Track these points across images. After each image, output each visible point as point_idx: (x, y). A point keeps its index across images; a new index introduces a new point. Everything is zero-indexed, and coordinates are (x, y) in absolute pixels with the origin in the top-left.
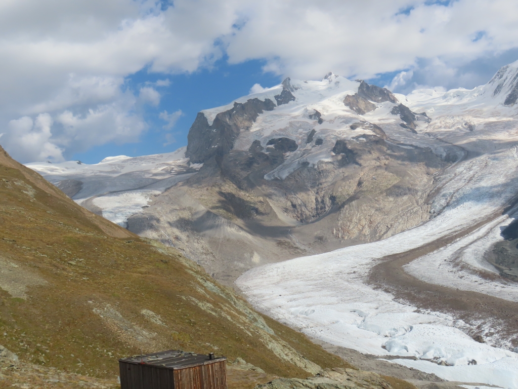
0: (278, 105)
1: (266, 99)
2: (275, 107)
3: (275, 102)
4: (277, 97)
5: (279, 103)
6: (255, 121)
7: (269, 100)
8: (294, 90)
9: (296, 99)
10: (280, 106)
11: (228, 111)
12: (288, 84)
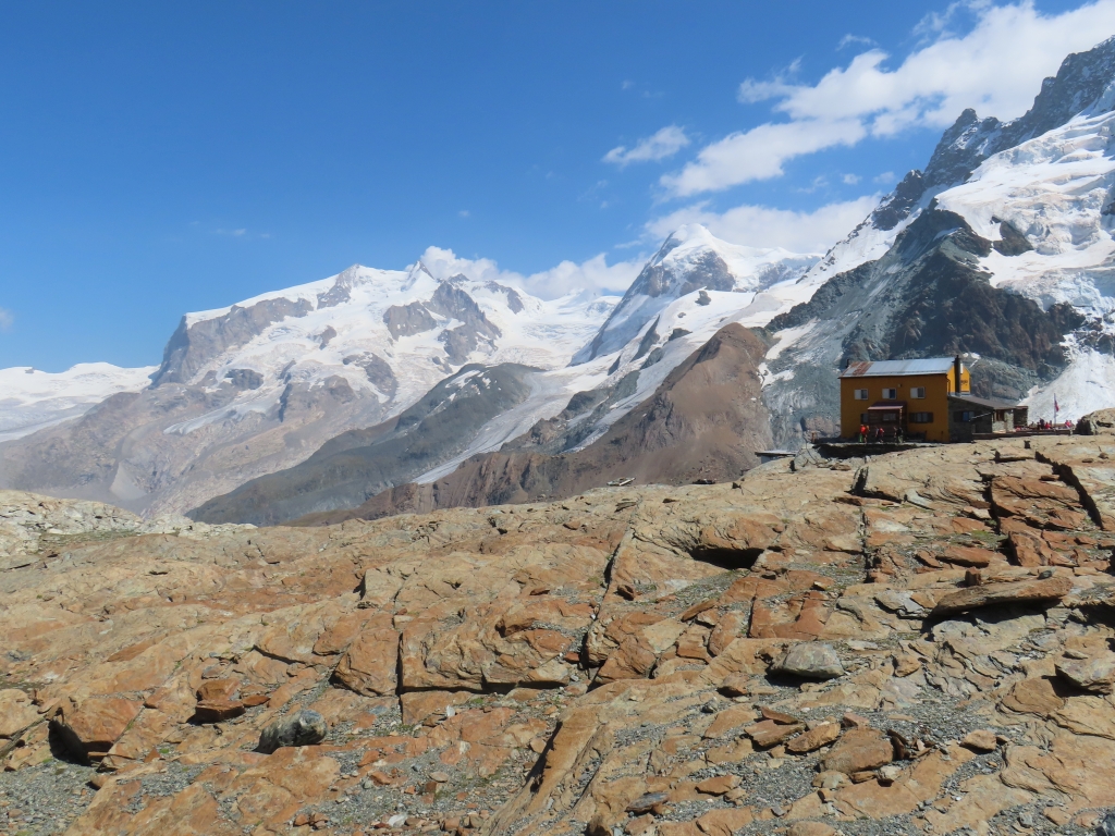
0: (319, 307)
1: (299, 299)
2: (309, 313)
3: (315, 304)
4: (320, 296)
5: (321, 305)
6: (259, 334)
7: (304, 300)
8: (360, 284)
9: (351, 301)
10: (321, 310)
11: (219, 318)
12: (352, 275)
